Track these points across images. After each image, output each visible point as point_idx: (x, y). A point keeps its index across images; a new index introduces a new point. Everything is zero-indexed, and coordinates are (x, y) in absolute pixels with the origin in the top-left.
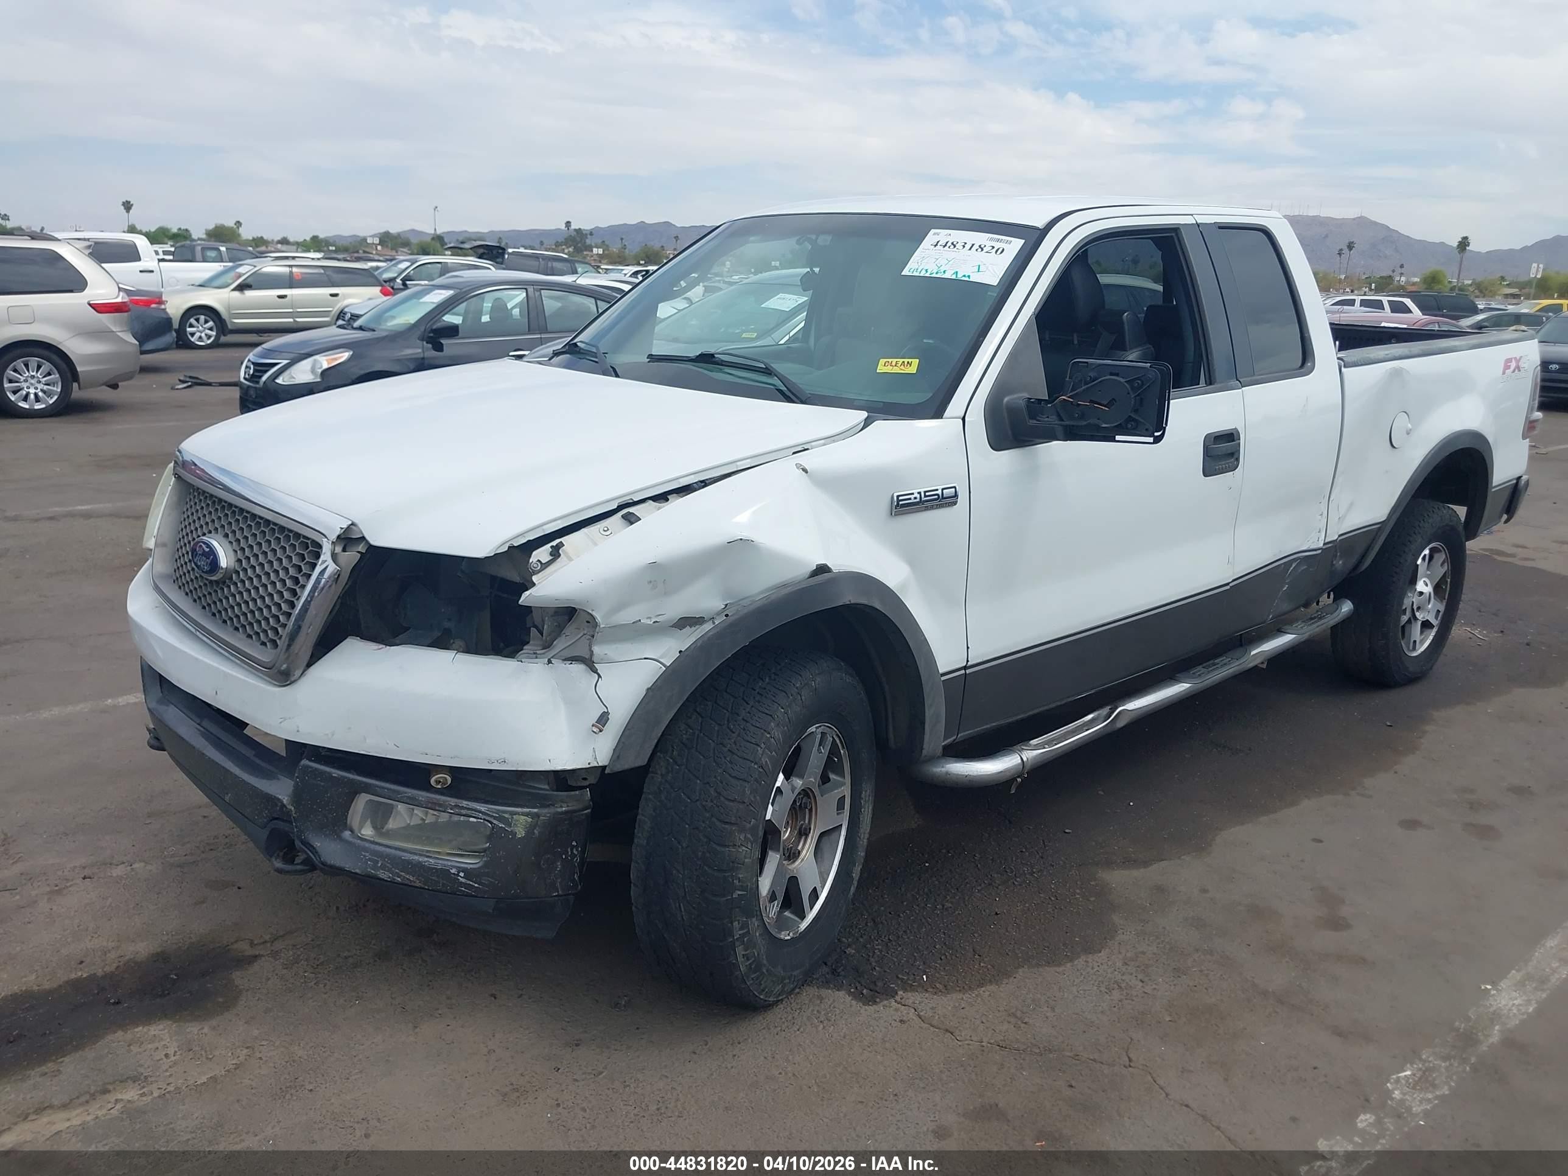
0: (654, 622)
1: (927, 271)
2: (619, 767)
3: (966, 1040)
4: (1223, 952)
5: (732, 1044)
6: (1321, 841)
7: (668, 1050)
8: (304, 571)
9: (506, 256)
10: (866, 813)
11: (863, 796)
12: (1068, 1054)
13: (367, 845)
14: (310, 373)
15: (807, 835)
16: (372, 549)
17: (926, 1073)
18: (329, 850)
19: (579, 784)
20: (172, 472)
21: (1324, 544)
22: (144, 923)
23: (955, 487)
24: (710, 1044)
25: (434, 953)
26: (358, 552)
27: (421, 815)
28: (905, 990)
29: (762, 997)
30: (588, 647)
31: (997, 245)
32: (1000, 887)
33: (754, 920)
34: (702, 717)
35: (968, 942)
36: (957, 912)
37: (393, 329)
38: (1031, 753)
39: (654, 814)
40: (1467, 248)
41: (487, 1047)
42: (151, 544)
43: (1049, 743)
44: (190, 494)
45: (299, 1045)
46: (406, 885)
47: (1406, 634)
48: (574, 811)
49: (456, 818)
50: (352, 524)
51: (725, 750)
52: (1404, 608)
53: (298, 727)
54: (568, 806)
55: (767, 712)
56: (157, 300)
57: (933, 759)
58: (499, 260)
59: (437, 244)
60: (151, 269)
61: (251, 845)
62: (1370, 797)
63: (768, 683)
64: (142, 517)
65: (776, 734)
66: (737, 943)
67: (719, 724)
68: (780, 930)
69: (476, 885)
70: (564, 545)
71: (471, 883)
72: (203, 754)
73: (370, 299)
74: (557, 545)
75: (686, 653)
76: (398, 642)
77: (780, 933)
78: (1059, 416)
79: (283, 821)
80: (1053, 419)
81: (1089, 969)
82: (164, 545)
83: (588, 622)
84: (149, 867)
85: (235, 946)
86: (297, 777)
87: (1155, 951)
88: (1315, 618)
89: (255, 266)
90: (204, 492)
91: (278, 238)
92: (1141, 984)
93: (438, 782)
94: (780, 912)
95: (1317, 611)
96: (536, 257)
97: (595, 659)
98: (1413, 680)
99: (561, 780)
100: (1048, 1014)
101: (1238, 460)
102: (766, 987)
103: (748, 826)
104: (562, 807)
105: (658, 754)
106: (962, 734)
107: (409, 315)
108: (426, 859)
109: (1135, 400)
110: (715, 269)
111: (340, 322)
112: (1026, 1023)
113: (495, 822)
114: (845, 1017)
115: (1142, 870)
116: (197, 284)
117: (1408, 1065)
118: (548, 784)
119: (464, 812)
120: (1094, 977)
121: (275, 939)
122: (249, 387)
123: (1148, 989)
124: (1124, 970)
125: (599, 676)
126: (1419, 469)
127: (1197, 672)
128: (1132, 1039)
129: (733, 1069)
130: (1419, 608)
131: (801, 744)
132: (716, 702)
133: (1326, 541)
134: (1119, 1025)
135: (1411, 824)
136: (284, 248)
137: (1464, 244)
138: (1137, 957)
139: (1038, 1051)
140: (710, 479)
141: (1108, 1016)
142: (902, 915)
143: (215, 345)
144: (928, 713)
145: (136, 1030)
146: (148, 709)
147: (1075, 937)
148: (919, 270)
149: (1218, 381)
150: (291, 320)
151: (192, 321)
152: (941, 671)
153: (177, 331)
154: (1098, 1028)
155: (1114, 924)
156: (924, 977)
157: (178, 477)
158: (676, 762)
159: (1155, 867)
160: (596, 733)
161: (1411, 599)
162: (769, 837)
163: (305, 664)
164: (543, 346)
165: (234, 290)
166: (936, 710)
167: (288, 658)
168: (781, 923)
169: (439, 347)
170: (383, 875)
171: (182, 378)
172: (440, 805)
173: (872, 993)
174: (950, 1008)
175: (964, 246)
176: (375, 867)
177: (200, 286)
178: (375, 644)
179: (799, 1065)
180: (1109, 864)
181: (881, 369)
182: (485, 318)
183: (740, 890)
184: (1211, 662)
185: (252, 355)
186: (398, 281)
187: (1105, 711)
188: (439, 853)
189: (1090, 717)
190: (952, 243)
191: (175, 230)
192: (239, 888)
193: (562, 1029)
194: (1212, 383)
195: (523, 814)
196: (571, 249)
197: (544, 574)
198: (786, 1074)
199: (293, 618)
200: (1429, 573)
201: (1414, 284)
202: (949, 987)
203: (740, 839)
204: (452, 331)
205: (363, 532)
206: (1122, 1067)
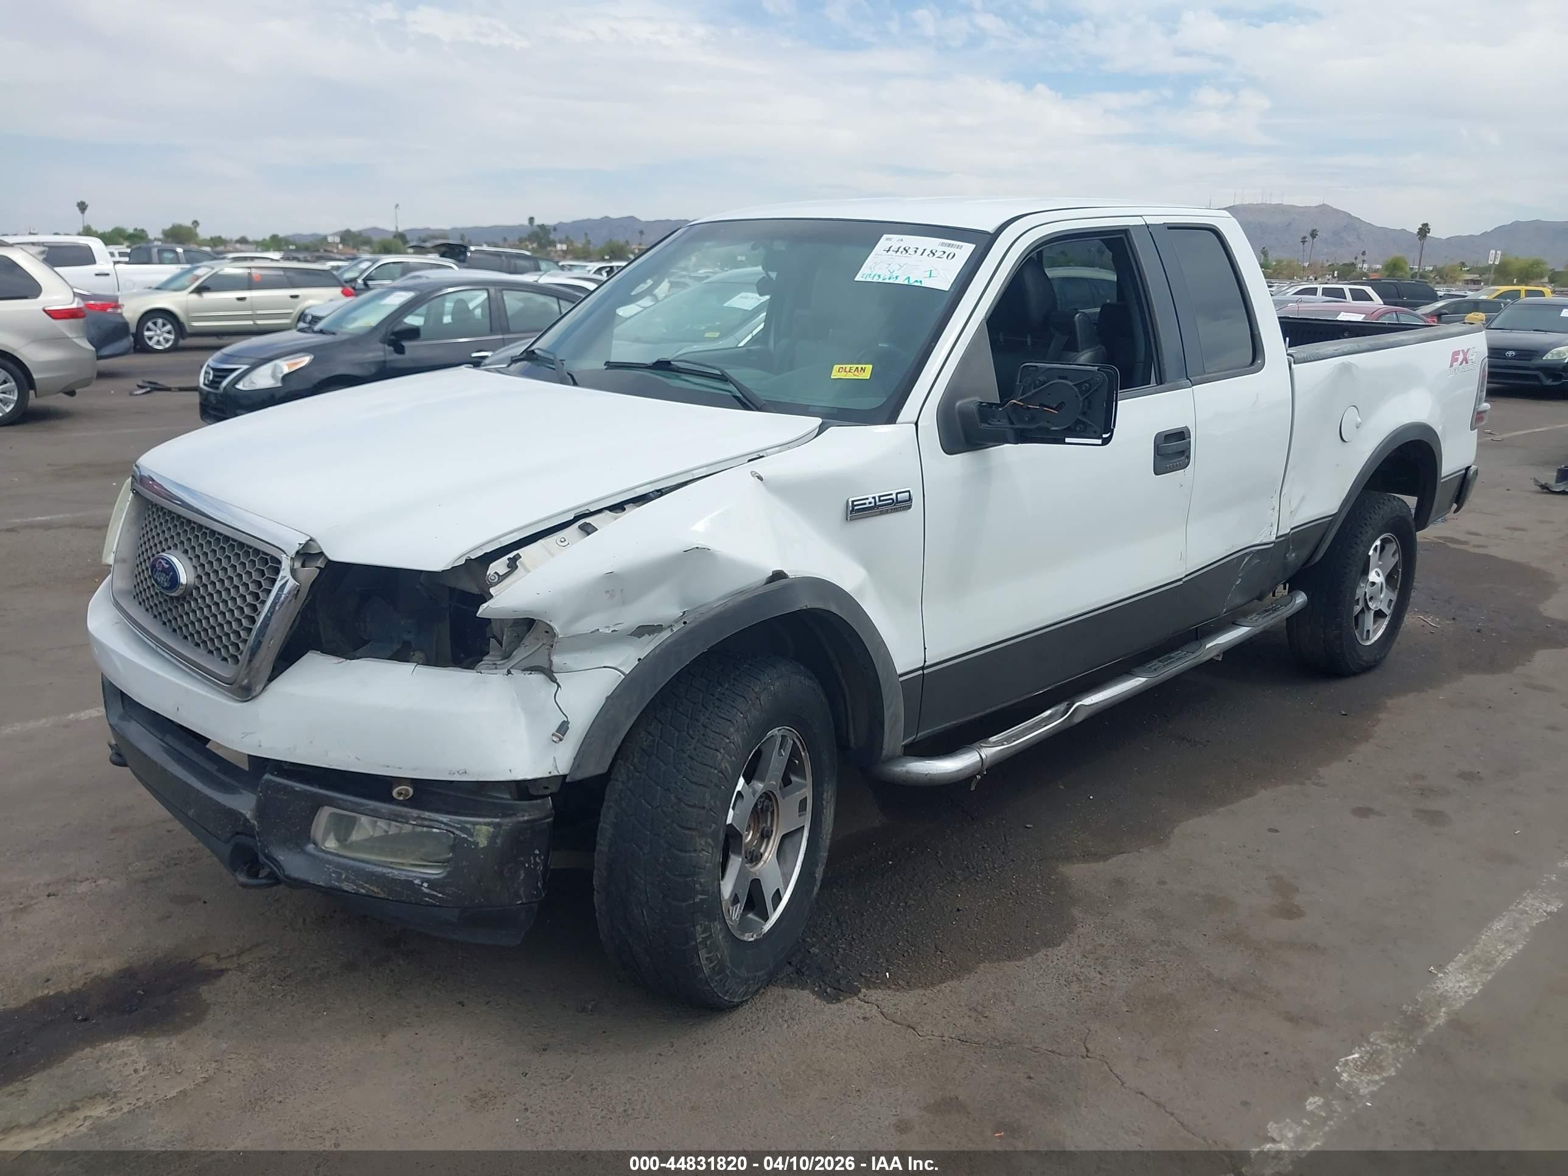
0: (612, 631)
1: (879, 276)
2: (580, 776)
3: (928, 1035)
4: (1180, 942)
5: (697, 1045)
6: (1277, 831)
7: (634, 1053)
8: (264, 587)
9: (469, 254)
10: (828, 813)
11: (824, 797)
12: (1027, 1046)
13: (331, 857)
14: (271, 378)
15: (769, 838)
16: (330, 563)
17: (888, 1069)
18: (292, 863)
19: (541, 793)
20: (130, 488)
21: (1277, 538)
22: (110, 940)
23: (909, 491)
24: (675, 1045)
25: (401, 962)
26: (317, 567)
27: (385, 827)
28: (868, 988)
29: (726, 998)
30: (547, 657)
31: (948, 250)
32: (962, 883)
33: (716, 923)
34: (662, 724)
35: (930, 938)
36: (919, 909)
37: (354, 332)
38: (990, 750)
39: (615, 821)
40: (1428, 235)
41: (455, 1054)
42: (110, 559)
43: (1008, 740)
44: (148, 510)
45: (268, 1058)
46: (369, 896)
47: (1360, 622)
48: (534, 821)
49: (419, 829)
50: (310, 540)
51: (686, 756)
52: (1357, 598)
53: (260, 742)
54: (530, 815)
55: (725, 716)
56: (114, 305)
57: (893, 759)
58: (462, 257)
59: (397, 242)
60: (106, 272)
61: (215, 859)
62: (1324, 785)
63: (727, 689)
64: (102, 527)
65: (736, 739)
66: (700, 947)
67: (680, 731)
68: (743, 933)
69: (440, 895)
70: (521, 557)
71: (435, 893)
72: (166, 770)
73: (331, 300)
74: (514, 557)
75: (645, 661)
76: (358, 655)
77: (743, 934)
78: (1009, 418)
79: (246, 835)
80: (1004, 423)
81: (1049, 963)
82: (124, 561)
83: (547, 632)
84: (114, 883)
85: (202, 961)
86: (260, 792)
87: (1113, 943)
88: (1270, 610)
89: (213, 269)
90: (162, 508)
91: (236, 237)
92: (1099, 976)
93: (400, 794)
94: (743, 915)
95: (1272, 604)
96: (498, 255)
97: (554, 669)
98: (1367, 668)
99: (523, 789)
100: (1008, 1008)
101: (1188, 457)
102: (729, 989)
103: (709, 831)
104: (523, 816)
105: (619, 761)
106: (922, 733)
107: (370, 318)
108: (390, 870)
109: (1084, 403)
110: (682, 264)
111: (301, 325)
112: (986, 1017)
113: (458, 832)
114: (809, 1015)
115: (1101, 863)
116: (155, 286)
117: (1356, 1048)
118: (510, 793)
119: (426, 823)
120: (1054, 970)
121: (242, 953)
122: (209, 393)
123: (1107, 981)
124: (1083, 962)
125: (559, 686)
126: (1369, 462)
127: (1152, 666)
128: (1090, 1030)
129: (699, 1070)
130: (1371, 598)
131: (762, 748)
132: (676, 709)
133: (1279, 534)
134: (1077, 1016)
135: (1363, 812)
136: (243, 247)
137: (1424, 230)
138: (1096, 949)
139: (998, 1044)
140: (666, 488)
141: (1067, 1008)
142: (865, 914)
143: (174, 349)
144: (887, 714)
145: (104, 1046)
146: (110, 725)
147: (1035, 931)
148: (872, 276)
149: (1168, 379)
150: (251, 323)
151: (150, 324)
152: (899, 672)
153: (134, 335)
154: (1057, 1020)
155: (1074, 917)
156: (887, 974)
157: (137, 494)
158: (636, 769)
159: (1114, 860)
160: (555, 742)
161: (1363, 590)
162: (731, 840)
163: (267, 679)
164: (506, 347)
165: (192, 292)
166: (895, 710)
167: (248, 674)
168: (745, 925)
169: (400, 350)
170: (347, 887)
171: (140, 383)
172: (402, 817)
173: (835, 991)
174: (912, 1004)
175: (916, 252)
176: (339, 879)
177: (158, 289)
178: (336, 657)
179: (764, 1064)
180: (1069, 858)
181: (836, 374)
182: (447, 319)
183: (702, 894)
184: (1167, 655)
185: (212, 360)
186: (360, 281)
187: (1062, 707)
188: (402, 864)
189: (1048, 712)
190: (905, 249)
191: (131, 230)
192: (205, 902)
193: (530, 1034)
194: (1162, 382)
195: (485, 824)
196: (535, 245)
197: (504, 586)
198: (751, 1073)
199: (254, 633)
200: (1380, 563)
201: (1376, 271)
202: (911, 984)
203: (700, 844)
204: (414, 333)
205: (321, 546)
206: (1080, 1058)
